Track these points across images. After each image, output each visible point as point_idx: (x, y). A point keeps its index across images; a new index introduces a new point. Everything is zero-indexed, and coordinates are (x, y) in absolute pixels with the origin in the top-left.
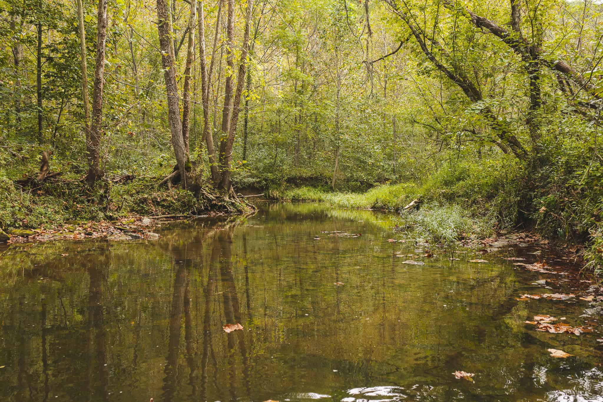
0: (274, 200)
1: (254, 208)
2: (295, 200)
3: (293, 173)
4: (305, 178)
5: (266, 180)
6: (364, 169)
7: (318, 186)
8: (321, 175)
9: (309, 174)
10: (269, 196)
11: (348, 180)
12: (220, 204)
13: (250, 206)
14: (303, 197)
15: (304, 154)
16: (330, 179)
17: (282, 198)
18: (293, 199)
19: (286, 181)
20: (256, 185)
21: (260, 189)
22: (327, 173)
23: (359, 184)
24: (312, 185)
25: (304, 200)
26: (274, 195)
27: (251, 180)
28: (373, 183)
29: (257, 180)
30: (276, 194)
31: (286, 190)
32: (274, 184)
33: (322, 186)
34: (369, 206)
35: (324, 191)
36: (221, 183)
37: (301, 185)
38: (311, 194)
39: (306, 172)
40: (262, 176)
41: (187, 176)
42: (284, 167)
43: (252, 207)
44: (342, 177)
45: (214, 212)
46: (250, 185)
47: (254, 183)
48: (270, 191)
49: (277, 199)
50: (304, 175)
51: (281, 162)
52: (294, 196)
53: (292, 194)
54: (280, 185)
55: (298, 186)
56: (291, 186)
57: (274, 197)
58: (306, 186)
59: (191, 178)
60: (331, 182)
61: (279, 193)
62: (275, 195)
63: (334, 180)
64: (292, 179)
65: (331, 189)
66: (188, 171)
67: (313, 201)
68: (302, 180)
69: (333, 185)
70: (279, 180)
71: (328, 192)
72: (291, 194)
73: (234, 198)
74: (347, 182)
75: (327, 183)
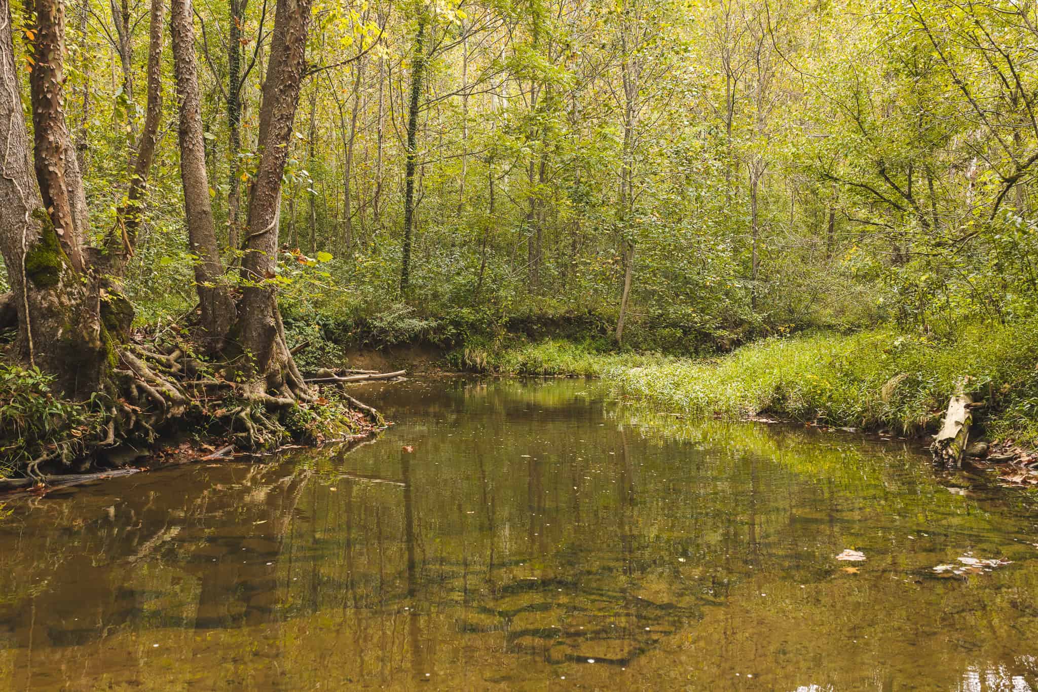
0: (476, 373)
1: (373, 419)
2: (528, 374)
3: (524, 309)
4: (552, 320)
5: (456, 324)
6: (691, 299)
7: (583, 338)
8: (590, 312)
9: (562, 310)
10: (464, 363)
11: (653, 324)
12: (220, 412)
13: (361, 410)
14: (545, 366)
15: (550, 265)
16: (610, 321)
17: (496, 368)
18: (521, 372)
19: (505, 326)
20: (431, 336)
21: (443, 345)
22: (604, 308)
23: (679, 333)
24: (568, 337)
25: (549, 375)
26: (475, 362)
27: (418, 324)
28: (712, 331)
29: (434, 324)
30: (481, 357)
31: (506, 347)
32: (475, 333)
33: (593, 337)
34: (753, 408)
35: (598, 350)
36: (233, 333)
37: (542, 335)
38: (568, 358)
39: (555, 307)
40: (448, 313)
41: (33, 306)
42: (502, 293)
43: (367, 413)
44: (640, 318)
45: (194, 444)
46: (416, 336)
47: (425, 331)
48: (467, 351)
49: (483, 370)
50: (551, 312)
51: (494, 281)
52: (524, 365)
53: (520, 358)
54: (491, 336)
55: (535, 338)
56: (519, 338)
57: (475, 366)
58: (555, 338)
59: (50, 312)
60: (615, 330)
61: (489, 355)
62: (478, 361)
63: (621, 325)
64: (522, 321)
65: (614, 347)
66: (40, 286)
67: (572, 376)
68: (545, 324)
69: (619, 334)
70: (490, 324)
71: (607, 351)
72: (516, 358)
73: (292, 385)
74: (651, 328)
75: (603, 331)
